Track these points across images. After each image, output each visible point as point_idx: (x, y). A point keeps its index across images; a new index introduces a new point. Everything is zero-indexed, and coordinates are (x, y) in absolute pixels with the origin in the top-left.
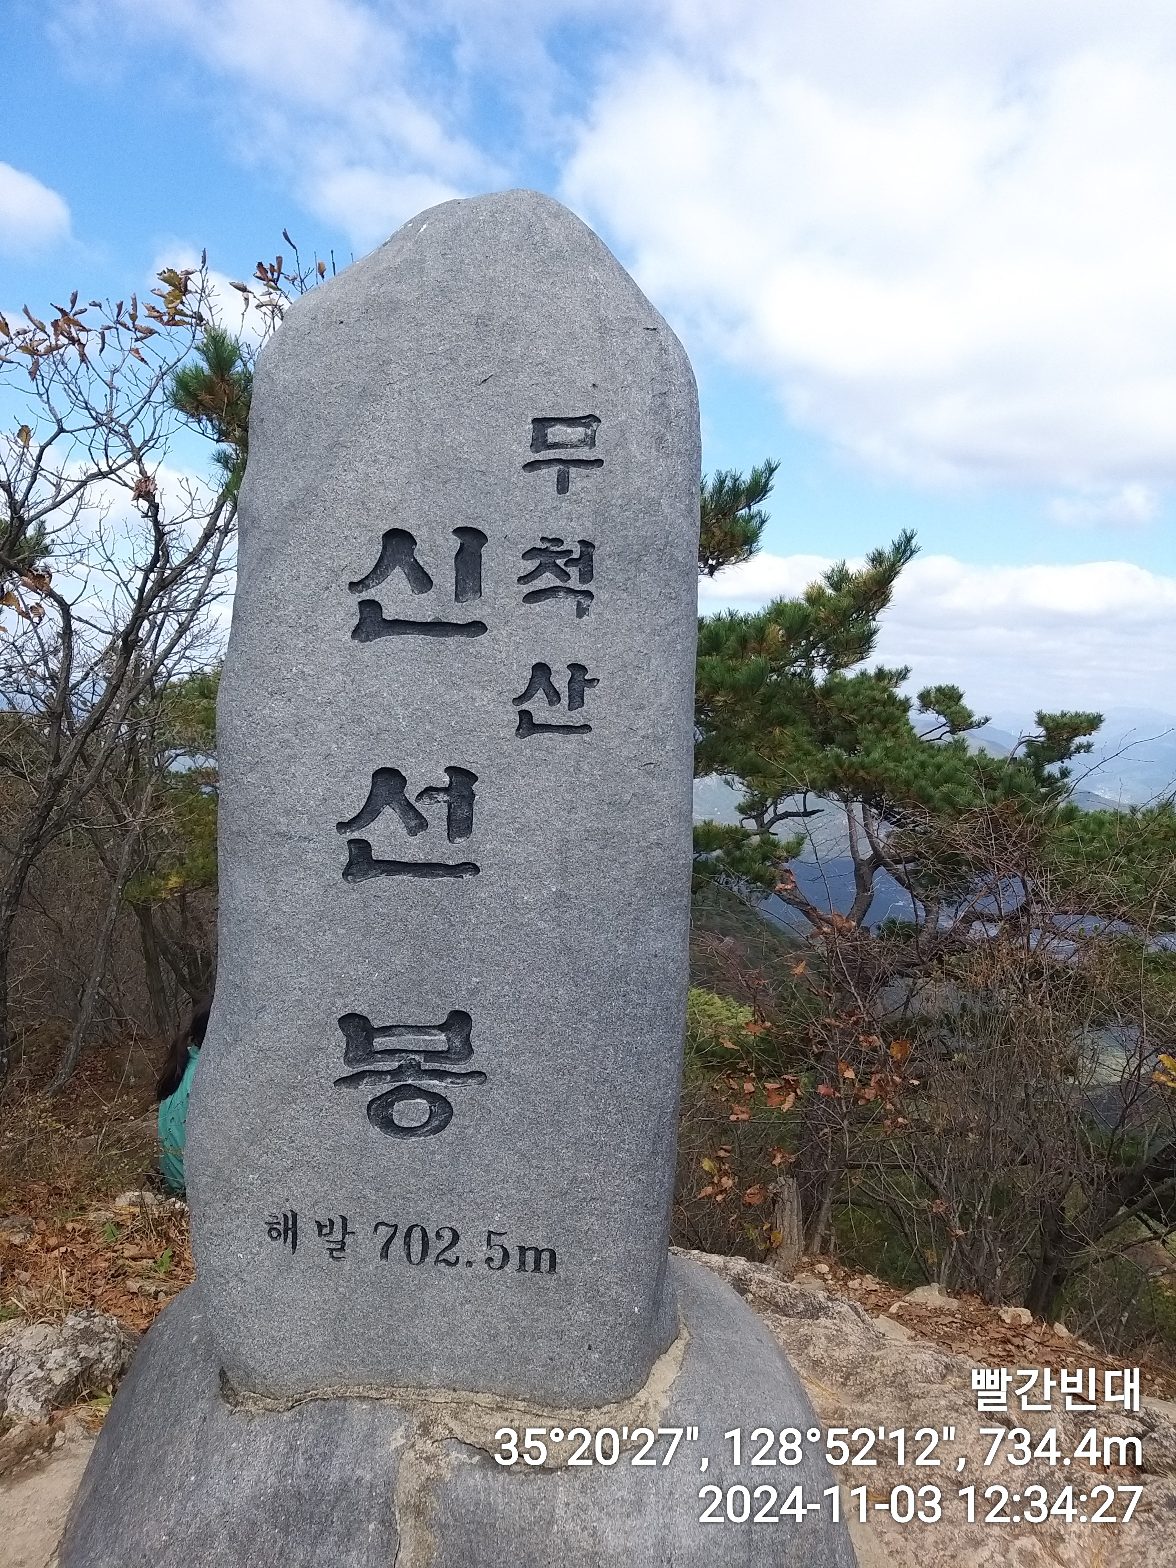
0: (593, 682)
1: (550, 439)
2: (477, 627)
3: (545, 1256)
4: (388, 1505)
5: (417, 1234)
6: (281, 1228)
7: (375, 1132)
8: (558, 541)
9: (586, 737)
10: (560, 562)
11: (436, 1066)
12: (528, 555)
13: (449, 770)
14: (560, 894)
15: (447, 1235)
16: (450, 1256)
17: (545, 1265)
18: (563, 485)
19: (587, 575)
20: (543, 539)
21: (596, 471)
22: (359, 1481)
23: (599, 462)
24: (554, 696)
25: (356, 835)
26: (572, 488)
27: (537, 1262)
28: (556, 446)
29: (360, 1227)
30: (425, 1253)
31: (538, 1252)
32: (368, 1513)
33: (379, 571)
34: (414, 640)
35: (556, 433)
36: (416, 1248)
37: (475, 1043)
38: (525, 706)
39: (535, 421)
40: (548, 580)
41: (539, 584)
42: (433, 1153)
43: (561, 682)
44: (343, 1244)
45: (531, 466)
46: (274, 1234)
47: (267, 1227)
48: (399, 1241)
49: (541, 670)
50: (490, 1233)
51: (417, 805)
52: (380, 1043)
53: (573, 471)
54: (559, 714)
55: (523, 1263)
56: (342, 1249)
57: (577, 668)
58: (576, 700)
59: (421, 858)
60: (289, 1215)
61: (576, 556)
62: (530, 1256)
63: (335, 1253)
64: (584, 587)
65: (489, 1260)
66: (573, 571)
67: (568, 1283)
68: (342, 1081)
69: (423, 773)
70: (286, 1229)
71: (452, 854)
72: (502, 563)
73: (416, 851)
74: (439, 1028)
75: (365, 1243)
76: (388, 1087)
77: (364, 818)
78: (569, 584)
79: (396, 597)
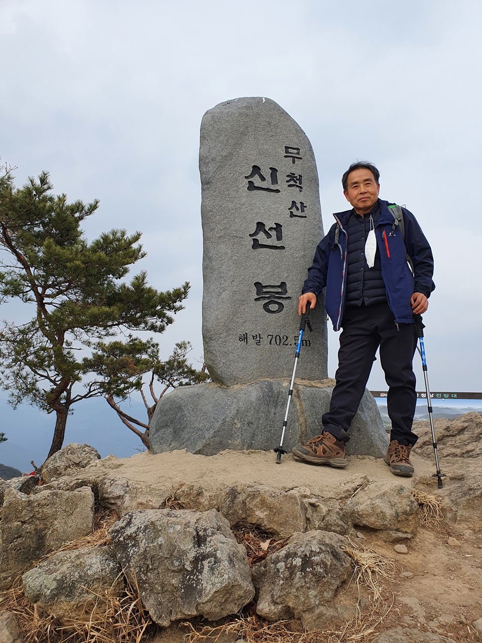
0: (306, 207)
2: (278, 191)
3: (308, 342)
5: (278, 337)
7: (265, 312)
8: (294, 174)
9: (306, 219)
10: (295, 179)
11: (279, 296)
12: (288, 176)
13: (275, 224)
15: (285, 337)
16: (286, 343)
17: (308, 345)
18: (294, 162)
19: (300, 183)
20: (291, 173)
21: (301, 160)
23: (301, 158)
24: (298, 209)
25: (254, 238)
26: (296, 163)
27: (306, 344)
28: (291, 153)
29: (264, 336)
30: (280, 343)
31: (306, 341)
33: (252, 175)
34: (263, 192)
35: (290, 150)
36: (278, 341)
37: (288, 290)
38: (291, 210)
39: (285, 147)
40: (292, 183)
42: (280, 317)
43: (299, 206)
44: (259, 341)
45: (286, 157)
46: (241, 340)
47: (239, 338)
48: (274, 339)
49: (294, 203)
50: (295, 337)
51: (269, 232)
52: (264, 290)
53: (296, 159)
54: (299, 213)
55: (303, 344)
56: (260, 343)
57: (302, 203)
58: (303, 211)
59: (271, 244)
60: (245, 334)
61: (298, 178)
62: (304, 341)
63: (258, 344)
64: (300, 185)
65: (296, 344)
66: (298, 181)
67: (313, 349)
68: (256, 300)
69: (269, 224)
70: (244, 338)
71: (279, 244)
72: (282, 177)
73: (268, 242)
74: (278, 287)
75: (265, 340)
76: (268, 301)
77: (256, 233)
78: (297, 184)
79: (257, 181)
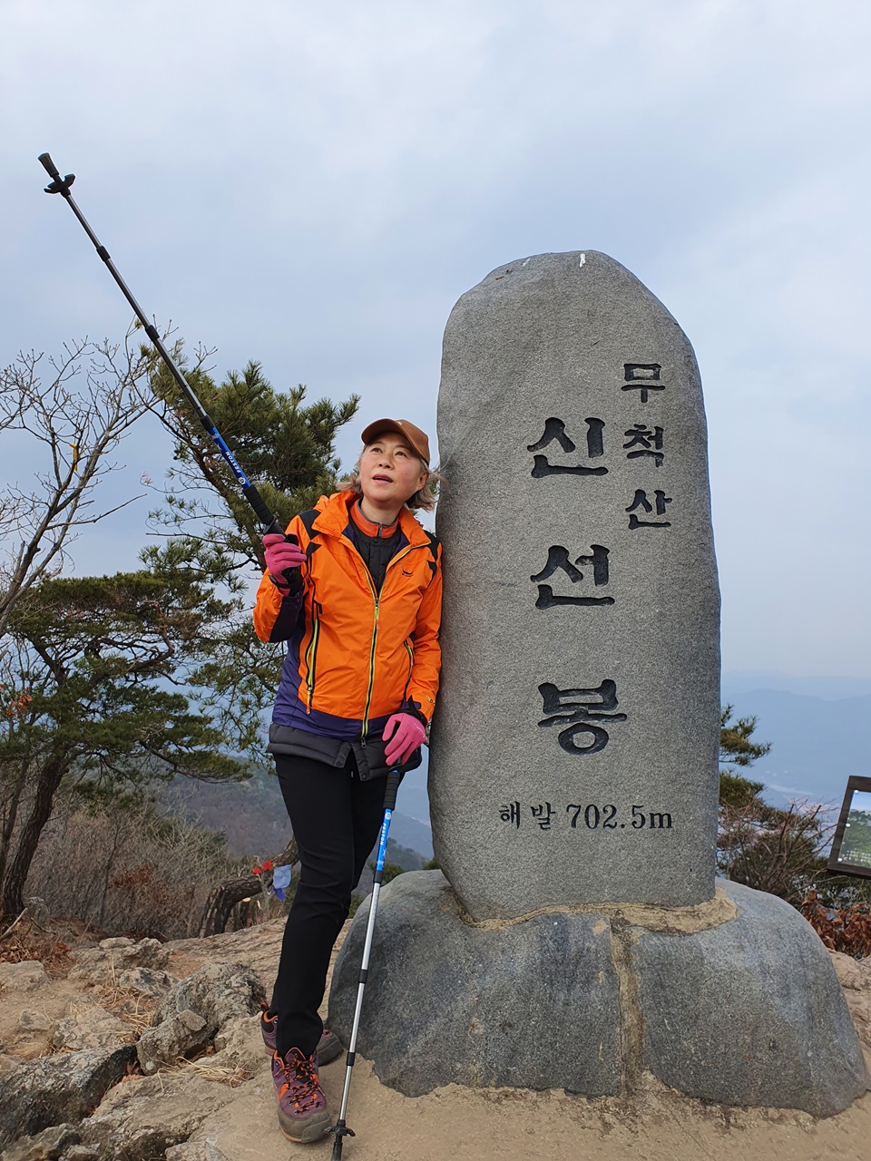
0: (669, 500)
1: (635, 375)
2: (603, 471)
3: (665, 818)
4: (609, 960)
5: (592, 810)
6: (510, 814)
7: (563, 752)
8: (644, 427)
9: (668, 529)
10: (646, 437)
11: (598, 712)
12: (628, 433)
13: (592, 547)
14: (661, 613)
15: (610, 810)
16: (609, 822)
17: (665, 824)
18: (644, 398)
19: (659, 446)
20: (635, 425)
21: (662, 392)
22: (588, 950)
23: (663, 388)
24: (648, 507)
25: (542, 583)
26: (649, 400)
27: (661, 821)
28: (638, 378)
29: (559, 808)
30: (597, 822)
31: (661, 816)
32: (597, 967)
33: (544, 441)
34: (567, 477)
35: (637, 372)
36: (592, 819)
37: (618, 698)
38: (632, 513)
39: (625, 365)
40: (638, 447)
41: (635, 449)
42: (598, 762)
43: (652, 499)
44: (548, 819)
45: (625, 388)
46: (505, 817)
47: (500, 814)
48: (582, 815)
50: (634, 806)
51: (576, 566)
52: (563, 700)
53: (649, 391)
54: (652, 517)
55: (653, 823)
56: (548, 823)
57: (659, 493)
58: (661, 510)
59: (581, 595)
60: (515, 805)
61: (653, 434)
62: (657, 818)
63: (544, 826)
64: (658, 451)
65: (634, 823)
66: (652, 443)
67: (678, 833)
68: (542, 723)
69: (578, 548)
70: (512, 813)
71: (599, 592)
72: (613, 438)
73: (576, 590)
74: (597, 690)
75: (562, 817)
76: (570, 725)
77: (547, 572)
78: (650, 449)
79: (555, 454)
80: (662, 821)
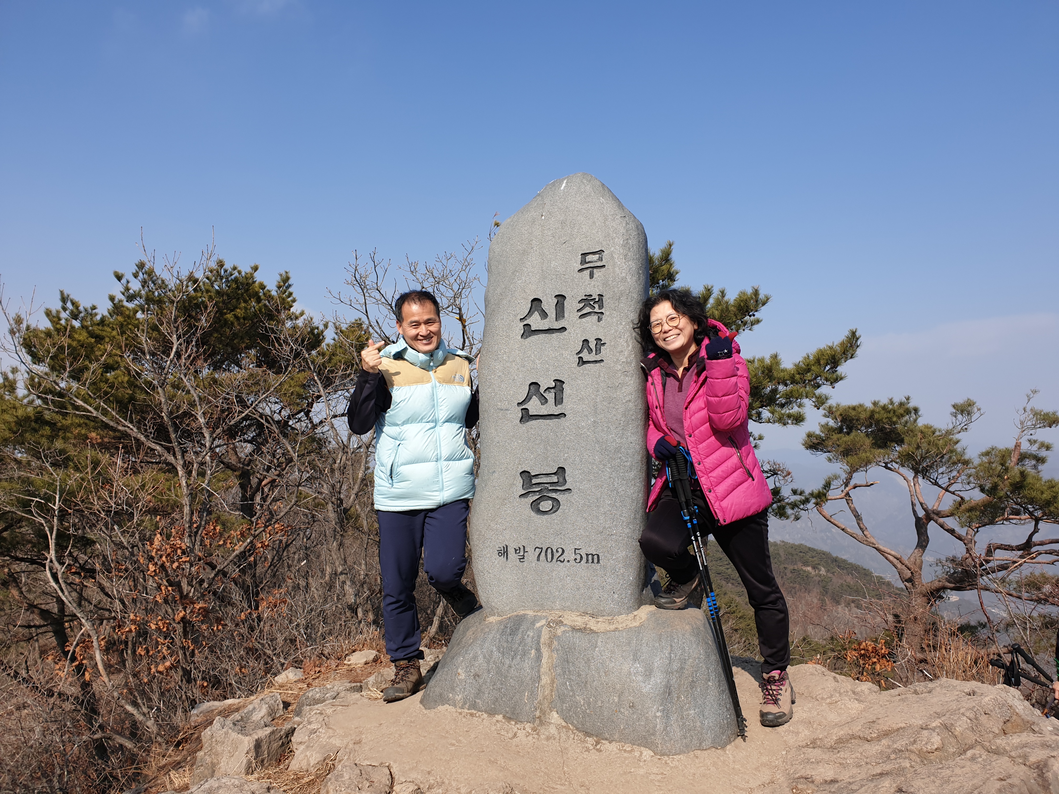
0: (604, 344)
1: (587, 260)
2: (563, 329)
3: (596, 557)
4: (538, 643)
5: (549, 551)
6: (502, 552)
7: (533, 514)
8: (591, 296)
9: (602, 364)
10: (592, 303)
11: (555, 488)
12: (580, 301)
13: (554, 381)
14: (595, 422)
15: (560, 550)
16: (561, 558)
17: (596, 561)
18: (591, 276)
19: (601, 307)
20: (585, 295)
21: (603, 269)
22: (528, 635)
23: (604, 266)
24: (590, 351)
25: (524, 407)
26: (595, 276)
28: (589, 262)
29: (530, 549)
30: (552, 558)
31: (593, 555)
32: (531, 647)
33: (530, 313)
34: (542, 336)
35: (589, 258)
36: (549, 556)
37: (567, 478)
38: (580, 355)
39: (582, 254)
41: (584, 312)
42: (554, 520)
43: (592, 345)
44: (524, 556)
45: (581, 270)
46: (500, 554)
47: (498, 552)
48: (543, 554)
49: (586, 341)
50: (575, 549)
51: (544, 394)
52: (534, 481)
53: (595, 270)
54: (592, 357)
55: (587, 560)
56: (524, 558)
57: (598, 340)
58: (598, 351)
59: (546, 413)
60: (505, 546)
61: (597, 300)
62: (590, 557)
63: (521, 560)
64: (600, 311)
65: (576, 559)
66: (596, 306)
67: (605, 567)
68: (521, 496)
69: (546, 382)
70: (504, 552)
71: (556, 410)
72: (571, 306)
73: (544, 410)
74: (554, 474)
75: (531, 555)
76: (537, 497)
77: (527, 399)
78: (595, 310)
79: (536, 322)
80: (594, 558)
